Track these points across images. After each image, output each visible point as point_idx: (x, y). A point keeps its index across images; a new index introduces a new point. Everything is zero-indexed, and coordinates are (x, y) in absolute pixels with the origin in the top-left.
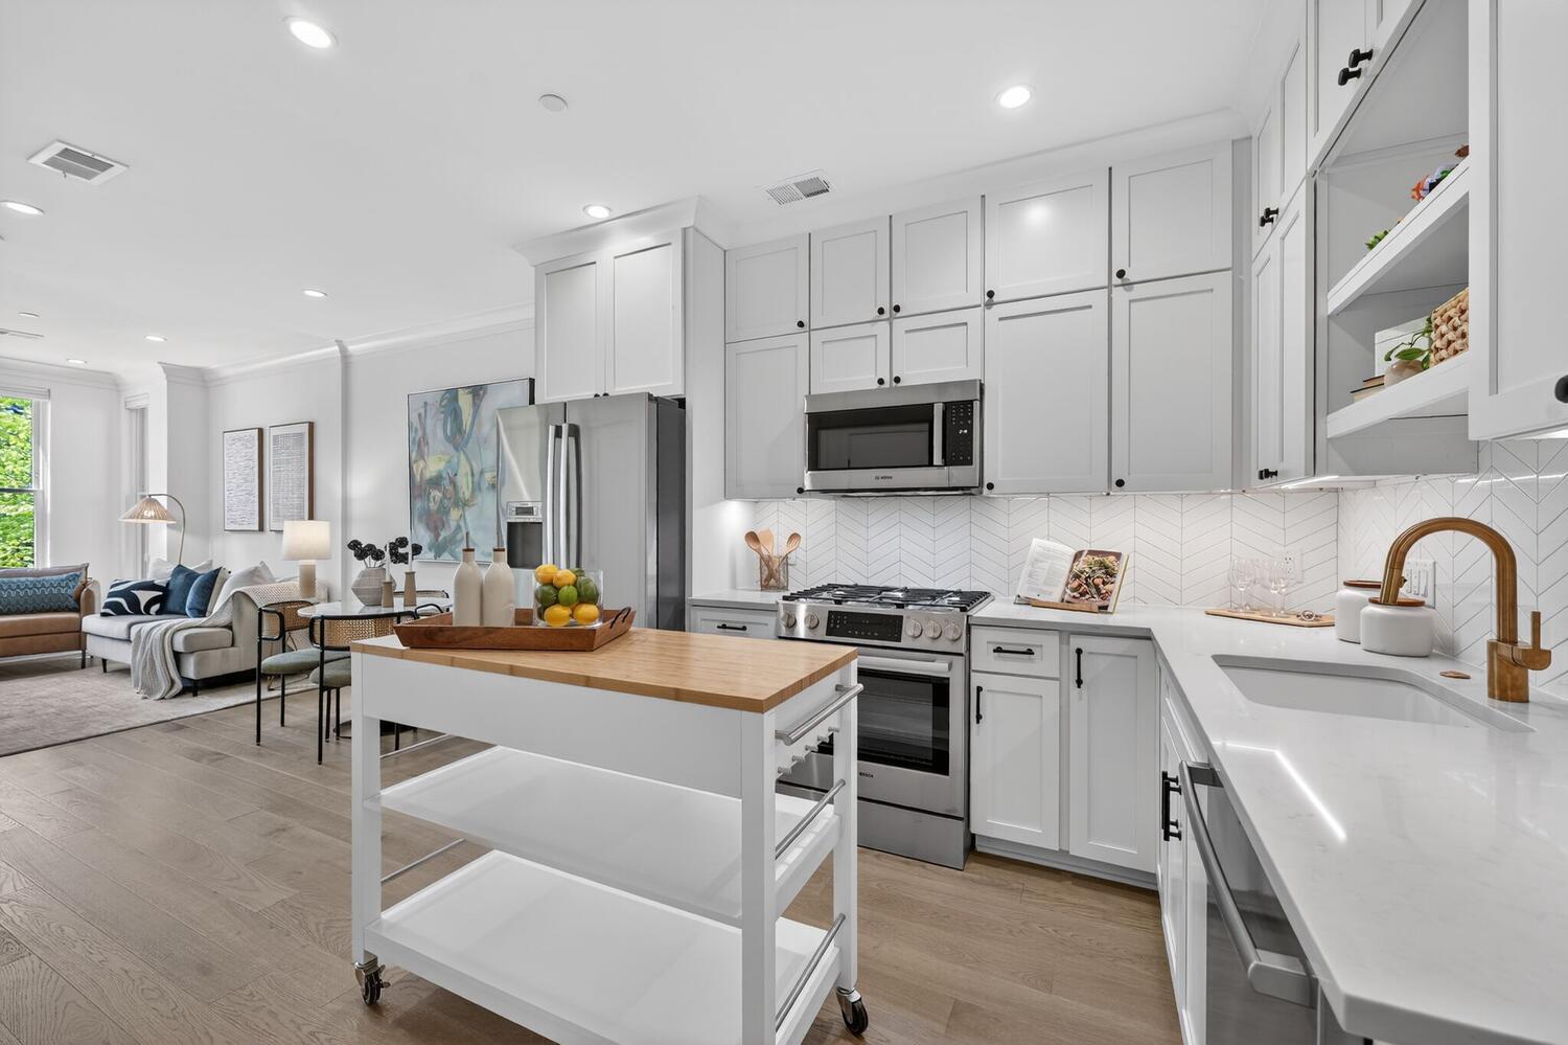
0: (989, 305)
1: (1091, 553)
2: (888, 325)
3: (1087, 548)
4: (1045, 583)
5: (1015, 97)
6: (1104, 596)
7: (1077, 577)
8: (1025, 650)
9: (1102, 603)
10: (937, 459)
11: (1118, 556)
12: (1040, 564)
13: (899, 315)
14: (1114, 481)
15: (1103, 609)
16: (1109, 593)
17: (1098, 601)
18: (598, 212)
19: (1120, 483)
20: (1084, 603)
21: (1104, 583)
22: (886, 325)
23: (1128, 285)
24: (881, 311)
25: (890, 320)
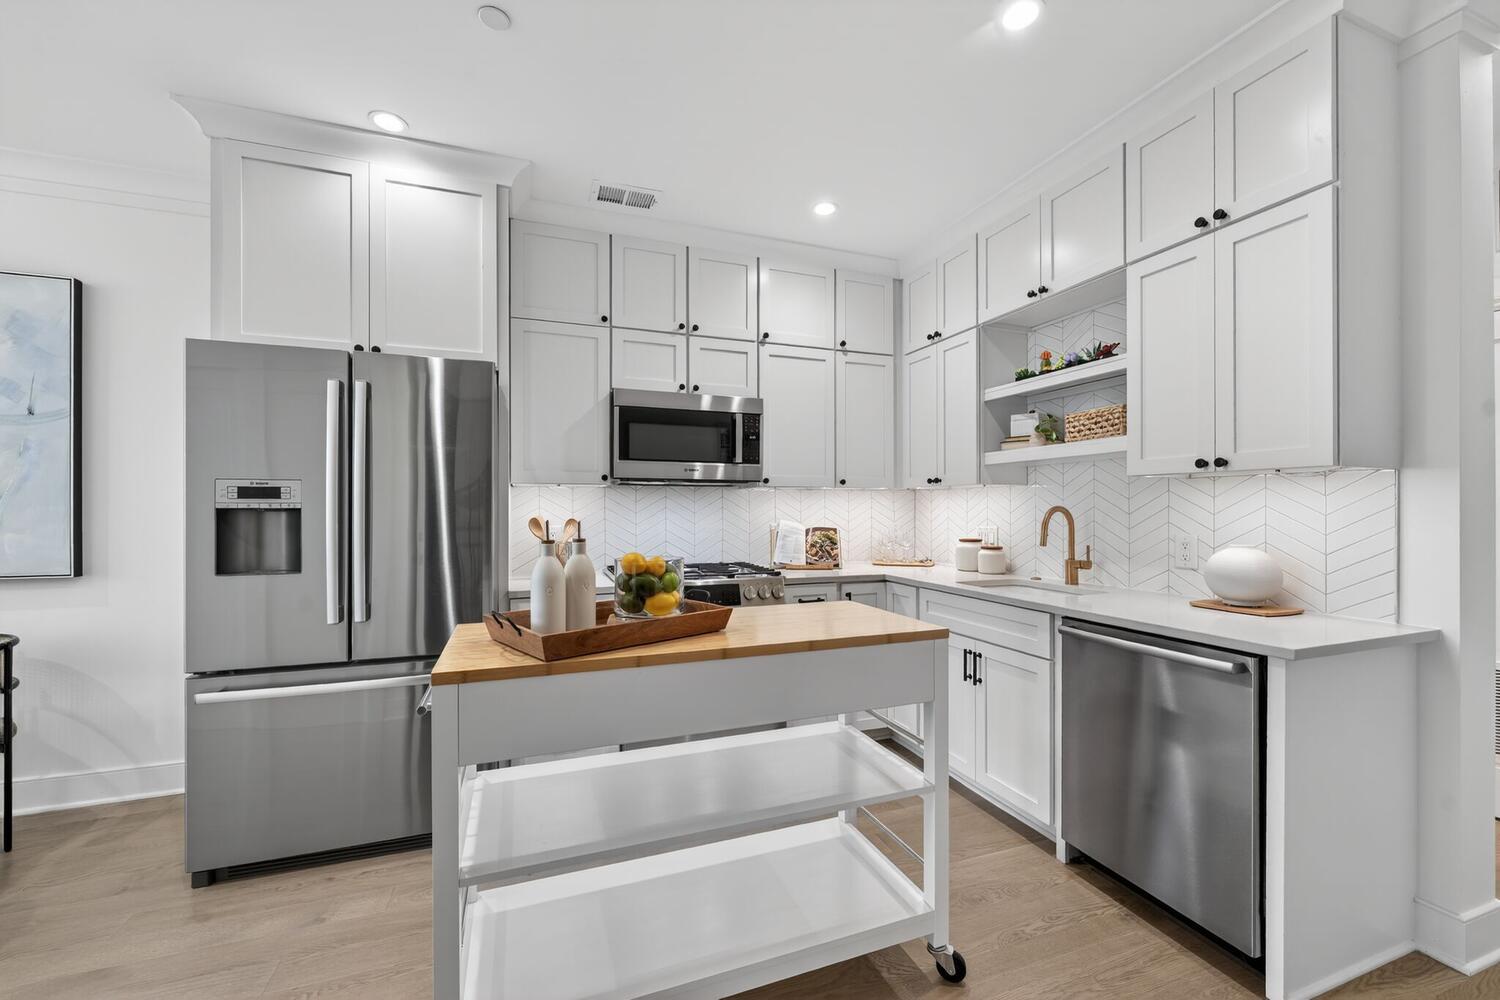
0: (762, 343)
1: (815, 529)
2: (685, 340)
3: (811, 527)
4: (795, 552)
5: (824, 209)
6: (835, 558)
7: (813, 546)
8: (816, 599)
9: (835, 562)
10: (739, 458)
11: (835, 530)
12: (789, 539)
13: (695, 333)
14: (838, 481)
15: (837, 566)
16: (837, 555)
17: (831, 562)
18: (388, 122)
19: (843, 482)
20: (823, 563)
21: (832, 549)
22: (684, 338)
23: (845, 352)
24: (682, 326)
25: (688, 336)
